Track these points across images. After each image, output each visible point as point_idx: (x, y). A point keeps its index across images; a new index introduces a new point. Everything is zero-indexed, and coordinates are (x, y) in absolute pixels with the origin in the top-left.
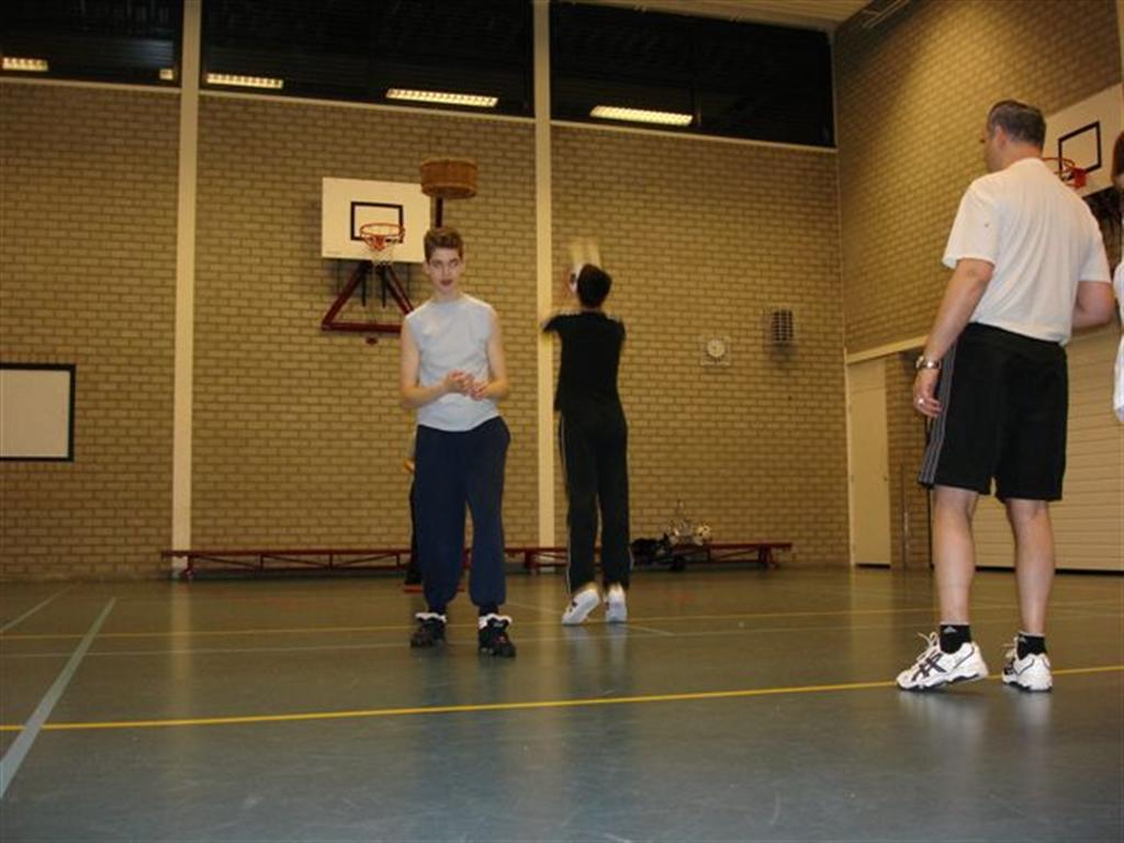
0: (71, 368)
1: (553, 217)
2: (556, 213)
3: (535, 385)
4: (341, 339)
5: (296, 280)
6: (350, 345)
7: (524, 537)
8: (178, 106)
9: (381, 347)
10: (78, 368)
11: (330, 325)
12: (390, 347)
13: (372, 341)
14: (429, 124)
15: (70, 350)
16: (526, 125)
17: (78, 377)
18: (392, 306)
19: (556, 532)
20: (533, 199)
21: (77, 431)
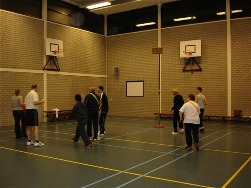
0: (143, 81)
1: (231, 41)
2: (232, 41)
3: (227, 80)
4: (187, 73)
5: (178, 62)
6: (188, 74)
7: (224, 114)
8: (157, 32)
9: (194, 74)
10: (144, 81)
11: (184, 70)
12: (196, 74)
13: (192, 73)
14: (204, 26)
15: (143, 78)
16: (224, 21)
17: (144, 83)
18: (196, 66)
19: (232, 113)
20: (226, 38)
21: (144, 92)
